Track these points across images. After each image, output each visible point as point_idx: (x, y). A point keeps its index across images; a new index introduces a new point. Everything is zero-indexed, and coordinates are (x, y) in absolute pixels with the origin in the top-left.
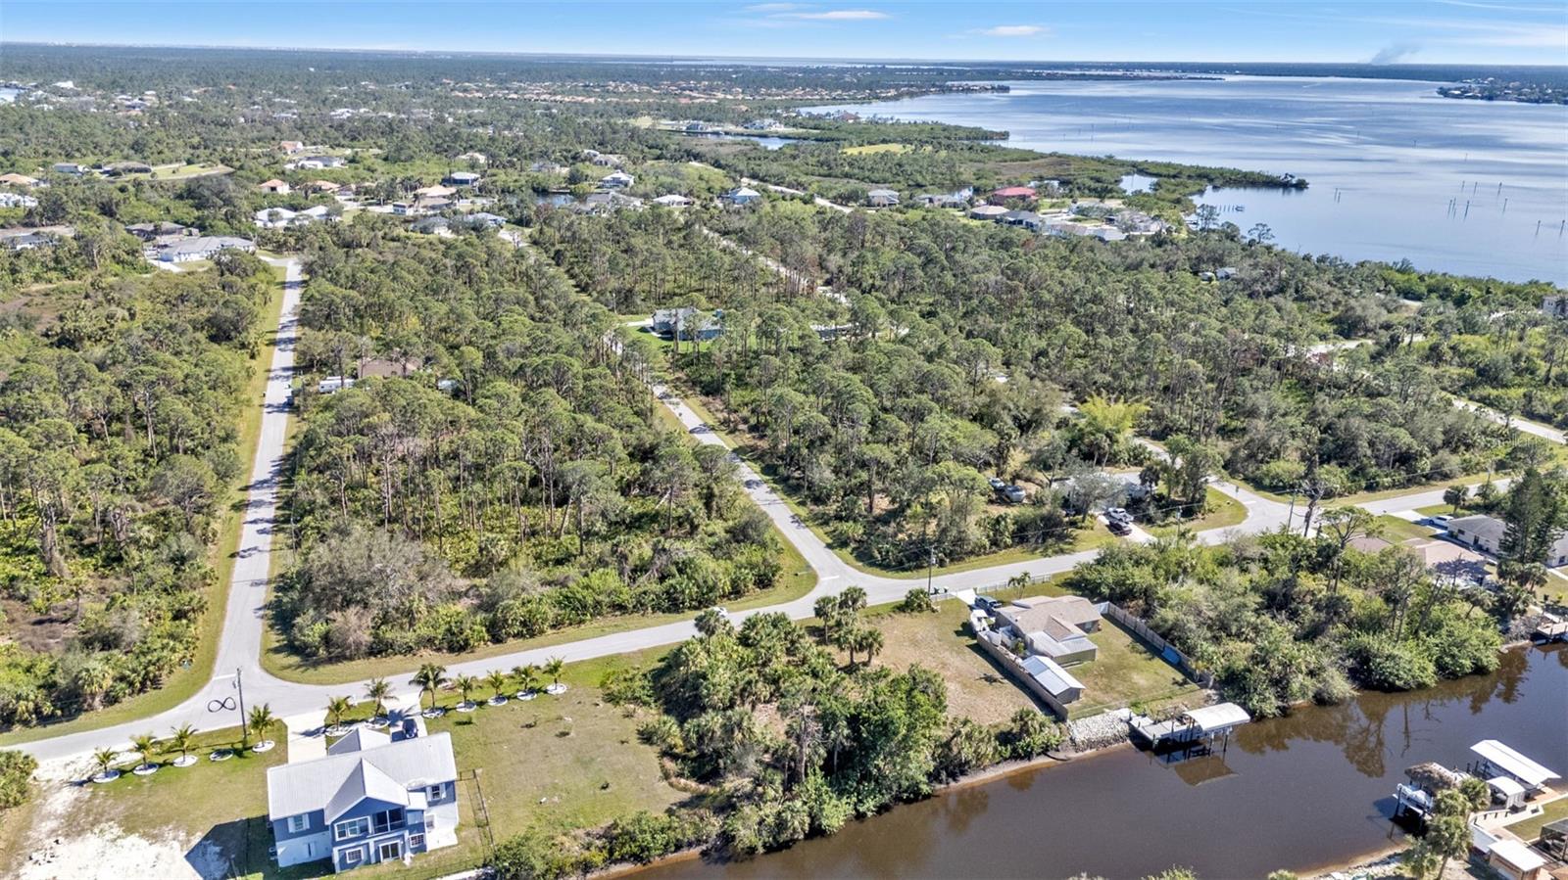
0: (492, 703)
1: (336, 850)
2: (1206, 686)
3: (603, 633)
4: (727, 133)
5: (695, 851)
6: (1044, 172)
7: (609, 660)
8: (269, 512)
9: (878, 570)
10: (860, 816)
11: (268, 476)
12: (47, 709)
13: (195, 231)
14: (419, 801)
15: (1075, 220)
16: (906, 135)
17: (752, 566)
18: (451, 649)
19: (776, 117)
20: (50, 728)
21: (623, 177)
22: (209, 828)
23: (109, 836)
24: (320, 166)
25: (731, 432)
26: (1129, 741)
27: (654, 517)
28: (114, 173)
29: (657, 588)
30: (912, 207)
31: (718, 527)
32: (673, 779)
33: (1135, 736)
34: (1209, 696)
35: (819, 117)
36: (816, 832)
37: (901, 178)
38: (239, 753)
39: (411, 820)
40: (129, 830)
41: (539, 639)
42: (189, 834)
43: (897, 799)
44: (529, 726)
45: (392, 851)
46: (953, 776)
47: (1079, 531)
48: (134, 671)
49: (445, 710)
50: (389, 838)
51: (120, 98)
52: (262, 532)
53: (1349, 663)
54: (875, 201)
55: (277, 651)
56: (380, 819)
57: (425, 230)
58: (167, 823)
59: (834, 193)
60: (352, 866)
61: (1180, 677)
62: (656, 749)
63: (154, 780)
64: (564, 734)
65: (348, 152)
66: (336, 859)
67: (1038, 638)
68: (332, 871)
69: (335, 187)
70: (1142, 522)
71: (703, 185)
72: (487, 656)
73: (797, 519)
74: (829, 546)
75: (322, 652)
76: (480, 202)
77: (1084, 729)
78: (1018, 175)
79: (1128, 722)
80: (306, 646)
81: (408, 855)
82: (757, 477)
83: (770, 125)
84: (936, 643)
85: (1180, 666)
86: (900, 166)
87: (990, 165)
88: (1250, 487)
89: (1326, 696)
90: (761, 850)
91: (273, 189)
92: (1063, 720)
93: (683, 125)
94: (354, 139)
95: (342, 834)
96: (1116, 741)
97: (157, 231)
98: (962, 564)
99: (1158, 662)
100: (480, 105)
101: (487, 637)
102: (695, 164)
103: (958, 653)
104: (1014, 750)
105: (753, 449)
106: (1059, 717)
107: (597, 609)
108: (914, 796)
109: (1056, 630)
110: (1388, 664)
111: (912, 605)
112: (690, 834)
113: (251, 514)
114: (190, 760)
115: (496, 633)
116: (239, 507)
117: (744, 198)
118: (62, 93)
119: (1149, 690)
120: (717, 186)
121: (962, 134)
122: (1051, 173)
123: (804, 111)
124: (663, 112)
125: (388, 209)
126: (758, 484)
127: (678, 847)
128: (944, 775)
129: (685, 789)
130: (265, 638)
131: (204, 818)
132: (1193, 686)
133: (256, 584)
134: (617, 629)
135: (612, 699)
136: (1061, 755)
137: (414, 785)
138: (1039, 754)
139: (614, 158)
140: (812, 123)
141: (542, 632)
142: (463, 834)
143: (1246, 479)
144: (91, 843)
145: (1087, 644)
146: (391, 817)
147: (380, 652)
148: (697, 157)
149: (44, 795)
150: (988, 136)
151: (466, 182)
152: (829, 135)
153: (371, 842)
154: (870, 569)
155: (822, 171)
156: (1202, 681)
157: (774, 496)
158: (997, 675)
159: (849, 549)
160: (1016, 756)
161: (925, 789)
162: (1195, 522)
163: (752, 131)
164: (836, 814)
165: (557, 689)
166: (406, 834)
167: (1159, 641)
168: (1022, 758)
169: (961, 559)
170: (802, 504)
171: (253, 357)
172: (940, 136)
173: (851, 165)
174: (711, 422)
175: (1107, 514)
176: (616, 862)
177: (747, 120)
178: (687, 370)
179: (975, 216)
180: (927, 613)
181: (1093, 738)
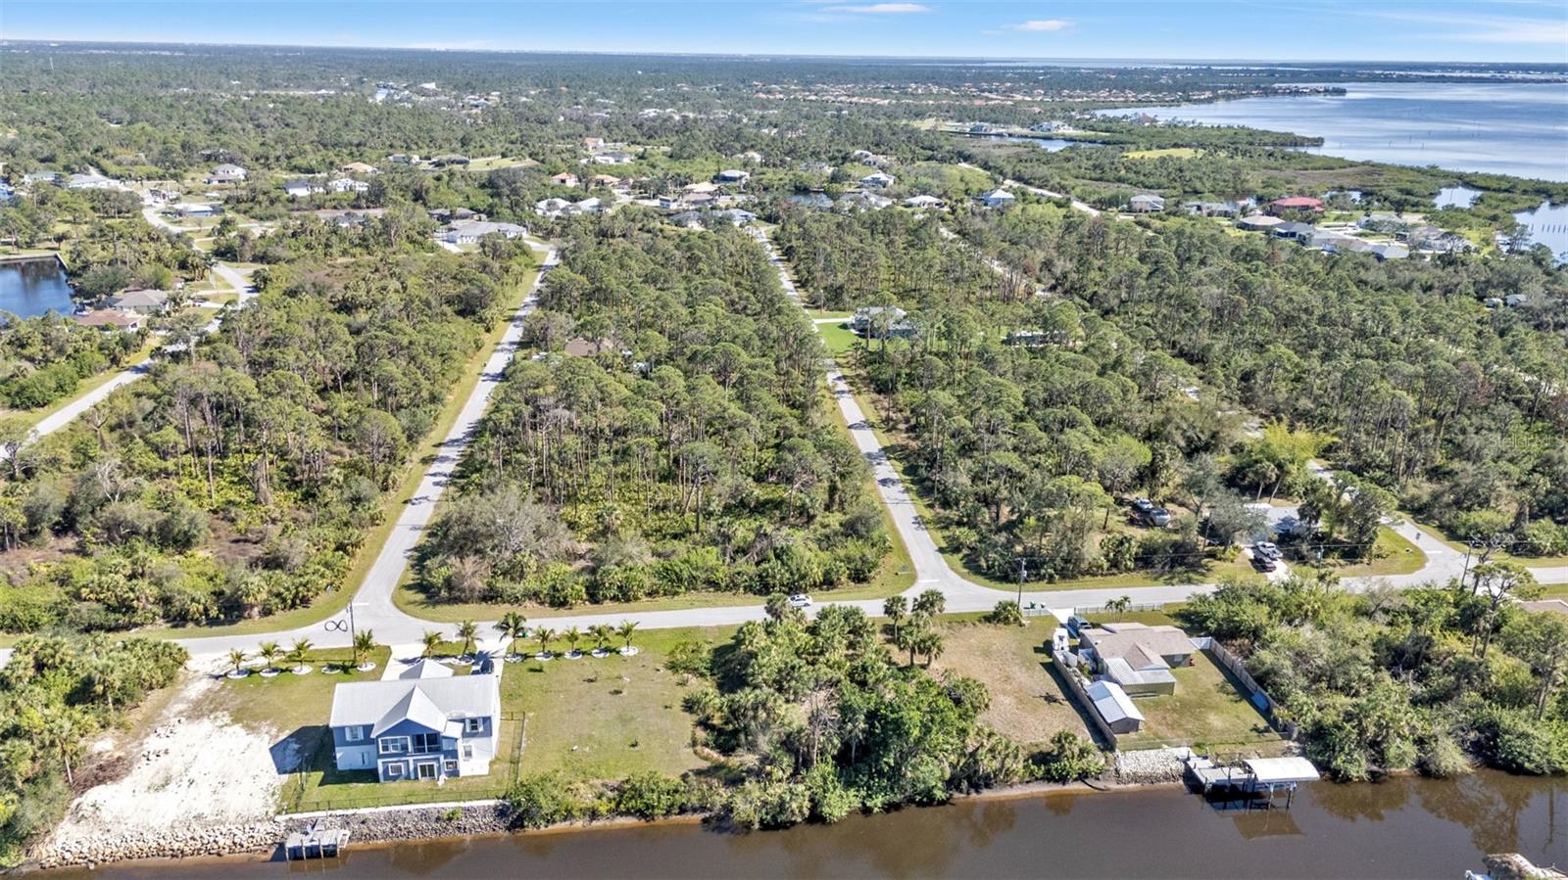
0: (568, 656)
1: (380, 762)
2: (1289, 738)
3: (692, 605)
4: (1010, 135)
5: (698, 817)
6: (1346, 182)
7: (687, 632)
8: (449, 468)
9: (981, 579)
10: (866, 811)
11: (461, 436)
12: (214, 612)
13: (484, 216)
14: (454, 730)
15: (1361, 235)
16: (1202, 139)
17: (849, 560)
18: (552, 604)
19: (1069, 120)
20: (214, 628)
21: (882, 177)
22: (297, 728)
23: (219, 723)
24: (612, 161)
25: (889, 431)
26: (1181, 782)
27: (778, 504)
28: (439, 165)
29: (753, 570)
30: (1175, 214)
31: (835, 520)
32: (699, 748)
33: (1189, 776)
34: (1289, 748)
35: (1116, 120)
36: (816, 817)
37: (1177, 184)
38: (345, 669)
39: (445, 746)
40: (235, 721)
41: (633, 604)
42: (280, 730)
43: (911, 800)
44: (591, 681)
45: (428, 771)
46: (977, 788)
47: (1216, 563)
48: (288, 589)
49: (526, 656)
50: (426, 759)
51: (470, 99)
52: (437, 484)
53: (1472, 735)
54: (1137, 206)
55: (409, 587)
56: (419, 740)
57: (678, 224)
58: (266, 719)
59: (1095, 197)
60: (394, 779)
61: (1262, 724)
62: (695, 718)
63: (272, 682)
64: (617, 692)
65: (640, 149)
66: (381, 770)
67: (1115, 664)
68: (377, 780)
69: (616, 180)
70: (1292, 559)
71: (962, 186)
72: (580, 614)
73: (920, 521)
74: (941, 550)
75: (444, 593)
76: (740, 199)
77: (1134, 762)
78: (1313, 183)
79: (1185, 761)
80: (432, 585)
81: (443, 777)
82: (896, 476)
83: (1058, 127)
84: (1009, 656)
85: (1266, 713)
86: (1181, 171)
87: (1288, 173)
88: (1442, 536)
89: (1432, 767)
90: (757, 826)
91: (563, 181)
92: (1112, 749)
93: (968, 126)
94: (650, 137)
95: (385, 748)
96: (1167, 779)
97: (452, 216)
98: (1074, 583)
99: (1245, 705)
100: (777, 107)
101: (585, 596)
102: (964, 165)
103: (1028, 669)
104: (1048, 771)
105: (904, 448)
106: (1106, 743)
107: (692, 584)
108: (927, 800)
109: (1136, 659)
110: (1518, 742)
111: (999, 616)
112: (694, 800)
113: (435, 468)
114: (306, 669)
115: (594, 594)
116: (425, 461)
117: (998, 201)
118: (424, 93)
119: (1223, 732)
120: (975, 188)
121: (1267, 139)
122: (1357, 183)
123: (1099, 113)
124: (952, 113)
125: (656, 203)
126: (893, 482)
127: (683, 810)
128: (965, 785)
129: (706, 759)
130: (404, 576)
131: (297, 719)
132: (1274, 735)
133: (415, 528)
134: (708, 604)
135: (673, 667)
136: (1100, 785)
137: (455, 715)
138: (1076, 780)
139: (881, 159)
140: (1104, 125)
141: (636, 599)
142: (495, 767)
143: (1441, 527)
144: (206, 725)
145: (1167, 676)
146: (429, 741)
147: (492, 598)
148: (967, 158)
149: (187, 682)
150: (1297, 142)
151: (733, 179)
152: (1118, 137)
153: (411, 759)
154: (974, 577)
155: (1093, 175)
156: (1285, 731)
157: (906, 496)
158: (1060, 696)
159: (961, 555)
160: (1049, 778)
161: (939, 794)
162: (1358, 566)
163: (1039, 133)
164: (840, 803)
165: (629, 652)
166: (442, 757)
167: (1252, 684)
168: (1056, 781)
169: (1074, 577)
170: (931, 506)
171: (488, 330)
172: (1241, 142)
173: (1128, 169)
174: (873, 419)
175: (1255, 548)
176: (621, 814)
177: (1035, 121)
178: (869, 368)
179: (1243, 226)
180: (1014, 626)
181: (1141, 772)
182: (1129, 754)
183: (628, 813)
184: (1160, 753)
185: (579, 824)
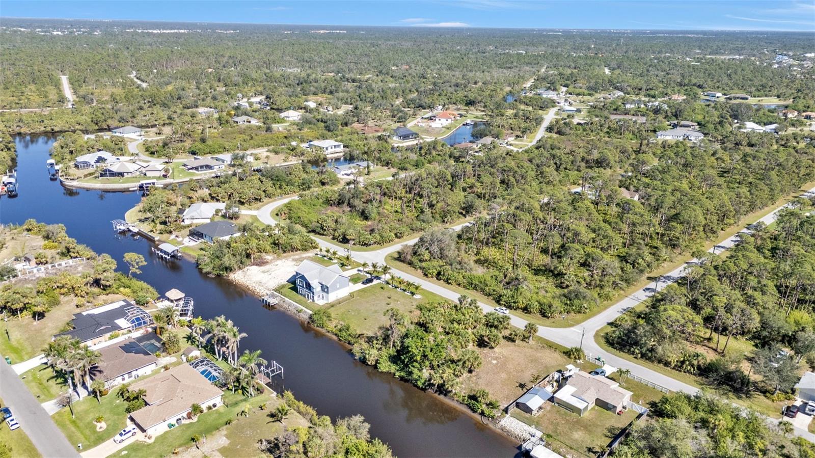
0: (399, 289)
1: (299, 287)
9: (603, 340)
13: (697, 127)
14: (317, 289)
26: (521, 443)
28: (730, 99)
36: (375, 367)
38: (343, 265)
39: (312, 289)
44: (389, 298)
45: (308, 297)
46: (441, 393)
47: (760, 396)
49: (388, 284)
50: (308, 292)
55: (397, 252)
56: (306, 284)
60: (301, 295)
64: (388, 304)
67: (568, 388)
68: (298, 293)
73: (628, 310)
74: (609, 323)
77: (509, 422)
79: (532, 436)
81: (311, 300)
84: (541, 366)
92: (507, 412)
96: (516, 437)
99: (608, 440)
104: (471, 404)
114: (336, 261)
119: (570, 440)
126: (652, 291)
127: (349, 343)
128: (435, 388)
130: (402, 248)
136: (485, 421)
137: (320, 281)
138: (480, 414)
144: (292, 263)
146: (309, 286)
147: (410, 264)
153: (305, 290)
157: (645, 298)
158: (529, 387)
159: (613, 329)
160: (469, 406)
161: (419, 384)
164: (386, 366)
165: (416, 296)
166: (311, 293)
168: (472, 409)
170: (646, 306)
181: (508, 428)
182: (512, 419)
183: (336, 335)
184: (526, 427)
185: (323, 331)
